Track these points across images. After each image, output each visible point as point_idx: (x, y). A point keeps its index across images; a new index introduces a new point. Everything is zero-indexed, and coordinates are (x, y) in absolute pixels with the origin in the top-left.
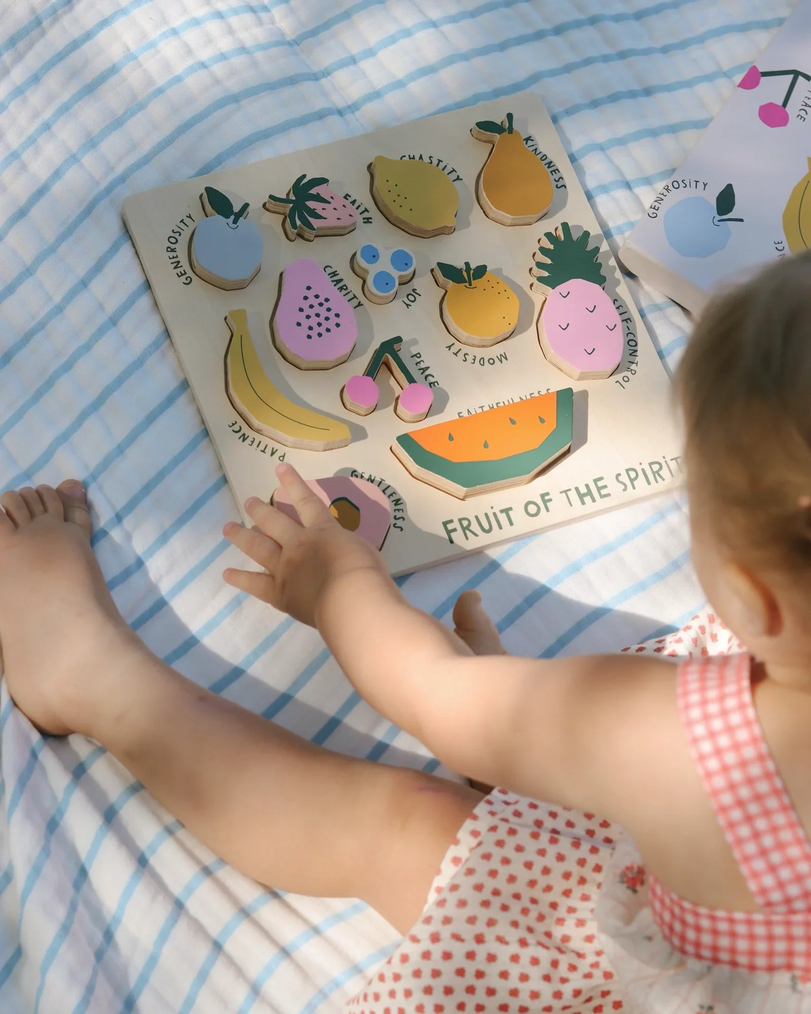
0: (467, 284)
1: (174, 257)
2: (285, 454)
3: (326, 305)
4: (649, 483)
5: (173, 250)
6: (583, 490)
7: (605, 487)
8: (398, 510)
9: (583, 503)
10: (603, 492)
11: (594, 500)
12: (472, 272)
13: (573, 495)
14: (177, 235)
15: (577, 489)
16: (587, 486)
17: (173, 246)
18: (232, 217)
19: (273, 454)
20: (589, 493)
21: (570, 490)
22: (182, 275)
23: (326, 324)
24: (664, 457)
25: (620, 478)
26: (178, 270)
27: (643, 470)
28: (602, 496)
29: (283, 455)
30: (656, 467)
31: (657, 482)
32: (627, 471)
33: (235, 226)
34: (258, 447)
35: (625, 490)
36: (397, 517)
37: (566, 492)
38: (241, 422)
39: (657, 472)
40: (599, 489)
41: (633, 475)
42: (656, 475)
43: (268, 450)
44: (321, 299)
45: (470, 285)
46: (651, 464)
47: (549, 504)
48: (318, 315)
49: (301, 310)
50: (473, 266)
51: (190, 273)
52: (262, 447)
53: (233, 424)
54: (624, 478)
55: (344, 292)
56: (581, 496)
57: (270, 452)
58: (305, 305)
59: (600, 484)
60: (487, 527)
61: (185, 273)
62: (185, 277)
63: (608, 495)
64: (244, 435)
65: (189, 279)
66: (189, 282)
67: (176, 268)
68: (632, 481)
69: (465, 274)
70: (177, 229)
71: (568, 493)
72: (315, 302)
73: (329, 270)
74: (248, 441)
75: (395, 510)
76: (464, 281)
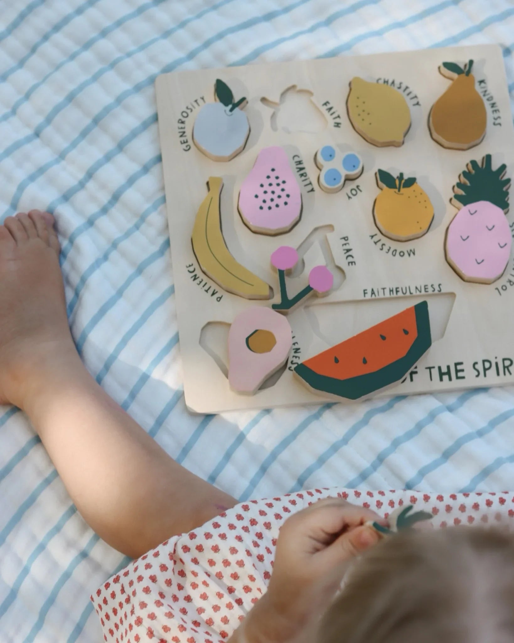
0: (397, 190)
1: (182, 128)
2: (222, 296)
3: (282, 186)
4: (498, 374)
5: (183, 122)
6: (444, 370)
7: (462, 370)
8: (296, 357)
9: (441, 380)
10: (460, 374)
11: (450, 379)
12: (403, 181)
13: (435, 372)
14: (189, 111)
15: (440, 368)
16: (448, 367)
17: (183, 119)
18: (230, 106)
19: (213, 294)
20: (449, 373)
21: (434, 367)
22: (184, 143)
23: (277, 201)
25: (476, 366)
26: (183, 139)
27: (497, 364)
28: (458, 378)
29: (220, 296)
30: (507, 363)
31: (505, 374)
32: (484, 361)
33: (230, 113)
34: (204, 286)
35: (477, 376)
36: (294, 362)
37: (430, 368)
38: (196, 265)
39: (508, 367)
40: (457, 371)
41: (487, 365)
42: (506, 370)
43: (211, 292)
44: (280, 181)
45: (399, 191)
46: (504, 360)
47: (414, 375)
48: (273, 192)
49: (262, 186)
50: (406, 177)
51: (190, 142)
52: (206, 287)
53: (190, 266)
54: (480, 367)
55: (303, 178)
56: (441, 374)
58: (266, 182)
59: (459, 367)
61: (187, 142)
62: (186, 144)
63: (463, 378)
64: (195, 275)
65: (188, 147)
66: (188, 149)
67: (181, 136)
68: (485, 370)
69: (397, 182)
70: (190, 107)
71: (432, 369)
72: (274, 182)
73: (297, 159)
74: (197, 281)
75: (293, 357)
76: (395, 187)
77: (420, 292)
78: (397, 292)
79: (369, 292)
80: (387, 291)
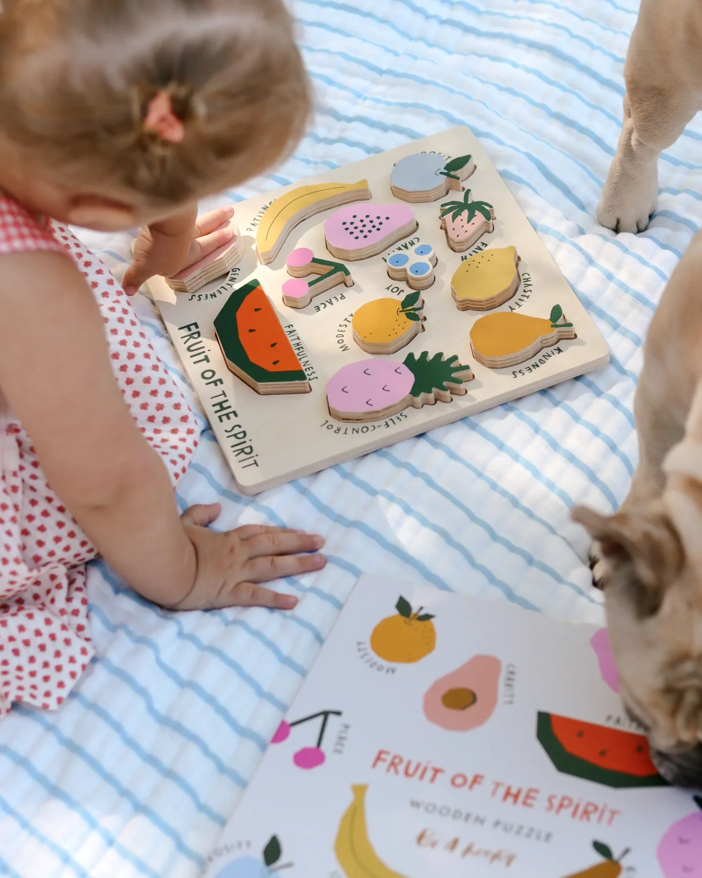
0: (401, 309)
2: (253, 231)
3: (374, 230)
4: (233, 446)
6: (226, 405)
7: (229, 418)
8: (206, 297)
9: (214, 406)
10: (224, 418)
11: (216, 412)
13: (222, 398)
14: (437, 155)
15: (227, 401)
18: (446, 171)
19: (253, 224)
20: (223, 409)
21: (226, 396)
23: (357, 231)
24: (257, 455)
25: (237, 428)
27: (245, 442)
28: (220, 417)
30: (248, 450)
31: (234, 452)
32: (244, 432)
33: (437, 173)
35: (226, 431)
36: (200, 297)
37: (224, 394)
39: (243, 452)
40: (227, 415)
41: (240, 436)
42: (240, 451)
44: (378, 226)
45: (401, 312)
46: (251, 447)
47: (213, 384)
48: (364, 226)
49: (368, 216)
50: (419, 312)
52: (258, 218)
54: (237, 430)
56: (220, 404)
57: (254, 223)
58: (372, 218)
59: (232, 415)
60: (192, 348)
63: (221, 421)
64: (268, 208)
68: (235, 435)
69: (410, 308)
71: (223, 396)
72: (376, 223)
74: (263, 211)
76: (403, 308)
77: (304, 366)
78: (299, 349)
79: (291, 329)
80: (297, 341)
